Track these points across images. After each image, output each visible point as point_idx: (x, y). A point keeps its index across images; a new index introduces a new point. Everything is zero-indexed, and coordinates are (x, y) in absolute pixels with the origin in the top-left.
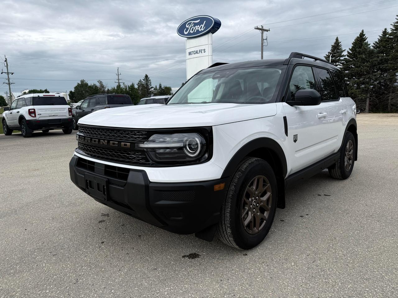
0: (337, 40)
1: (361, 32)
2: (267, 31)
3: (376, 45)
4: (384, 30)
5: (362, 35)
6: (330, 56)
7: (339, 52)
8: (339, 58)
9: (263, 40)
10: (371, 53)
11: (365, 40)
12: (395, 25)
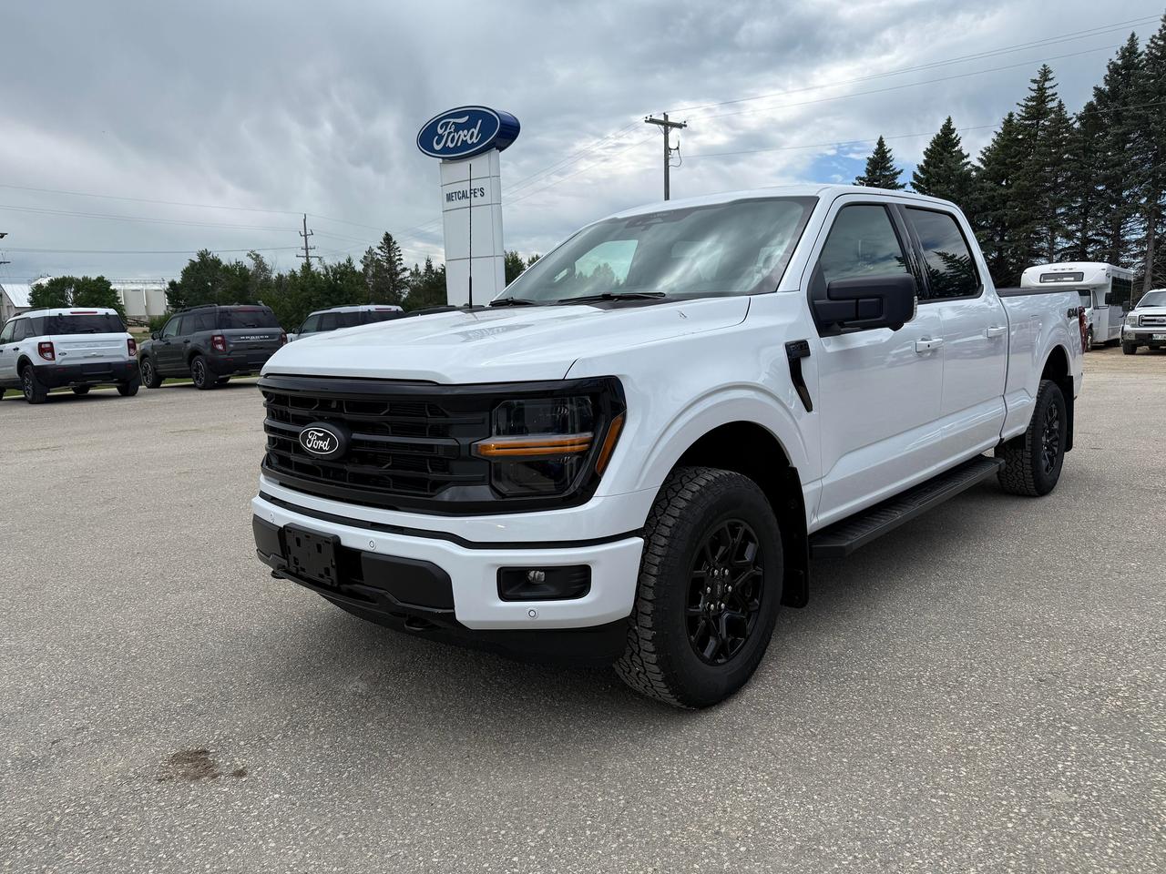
0: (881, 143)
1: (944, 122)
2: (680, 126)
3: (988, 157)
4: (1007, 117)
5: (948, 129)
7: (885, 176)
9: (667, 150)
11: (955, 145)
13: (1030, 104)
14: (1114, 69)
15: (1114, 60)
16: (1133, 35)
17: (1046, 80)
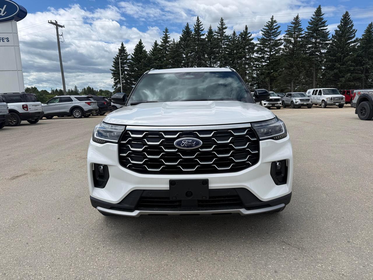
0: (122, 44)
1: (140, 40)
2: (62, 27)
3: (151, 53)
4: (155, 42)
5: (140, 43)
6: (119, 58)
7: (126, 55)
8: (125, 61)
9: (58, 35)
10: (150, 60)
11: (143, 48)
12: (163, 39)
13: (163, 38)
14: (184, 32)
15: (184, 29)
16: (188, 23)
17: (167, 32)
